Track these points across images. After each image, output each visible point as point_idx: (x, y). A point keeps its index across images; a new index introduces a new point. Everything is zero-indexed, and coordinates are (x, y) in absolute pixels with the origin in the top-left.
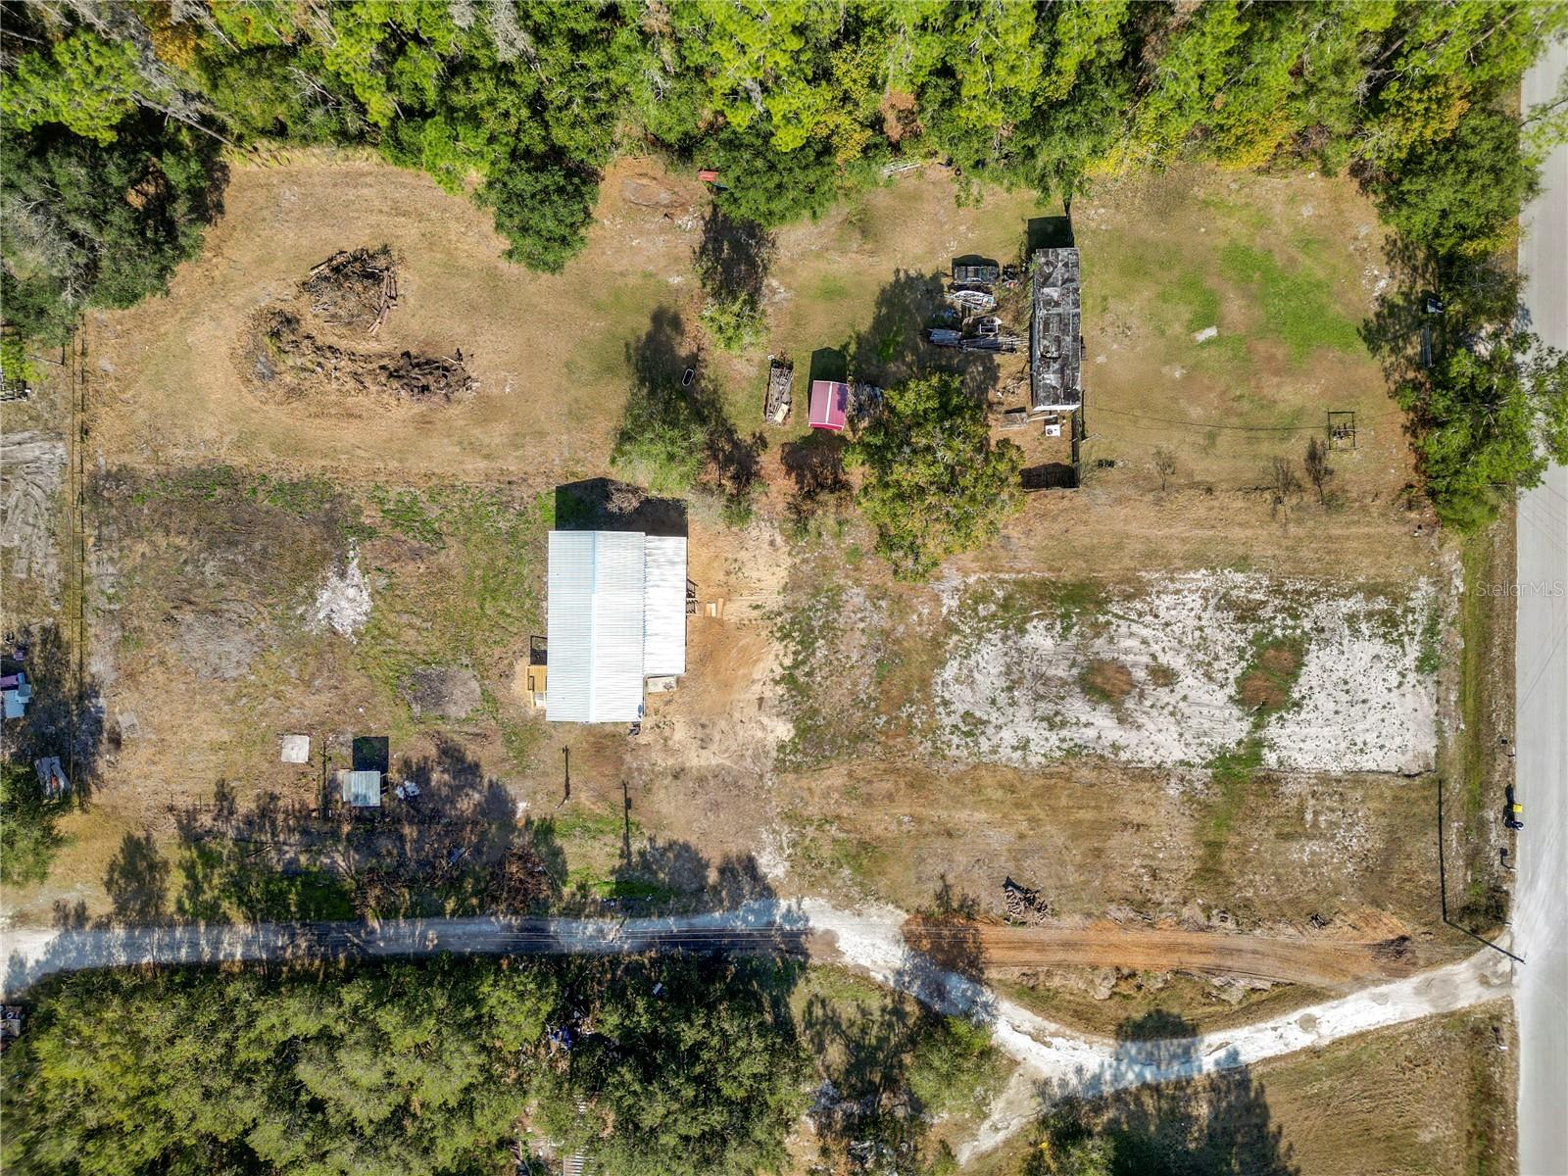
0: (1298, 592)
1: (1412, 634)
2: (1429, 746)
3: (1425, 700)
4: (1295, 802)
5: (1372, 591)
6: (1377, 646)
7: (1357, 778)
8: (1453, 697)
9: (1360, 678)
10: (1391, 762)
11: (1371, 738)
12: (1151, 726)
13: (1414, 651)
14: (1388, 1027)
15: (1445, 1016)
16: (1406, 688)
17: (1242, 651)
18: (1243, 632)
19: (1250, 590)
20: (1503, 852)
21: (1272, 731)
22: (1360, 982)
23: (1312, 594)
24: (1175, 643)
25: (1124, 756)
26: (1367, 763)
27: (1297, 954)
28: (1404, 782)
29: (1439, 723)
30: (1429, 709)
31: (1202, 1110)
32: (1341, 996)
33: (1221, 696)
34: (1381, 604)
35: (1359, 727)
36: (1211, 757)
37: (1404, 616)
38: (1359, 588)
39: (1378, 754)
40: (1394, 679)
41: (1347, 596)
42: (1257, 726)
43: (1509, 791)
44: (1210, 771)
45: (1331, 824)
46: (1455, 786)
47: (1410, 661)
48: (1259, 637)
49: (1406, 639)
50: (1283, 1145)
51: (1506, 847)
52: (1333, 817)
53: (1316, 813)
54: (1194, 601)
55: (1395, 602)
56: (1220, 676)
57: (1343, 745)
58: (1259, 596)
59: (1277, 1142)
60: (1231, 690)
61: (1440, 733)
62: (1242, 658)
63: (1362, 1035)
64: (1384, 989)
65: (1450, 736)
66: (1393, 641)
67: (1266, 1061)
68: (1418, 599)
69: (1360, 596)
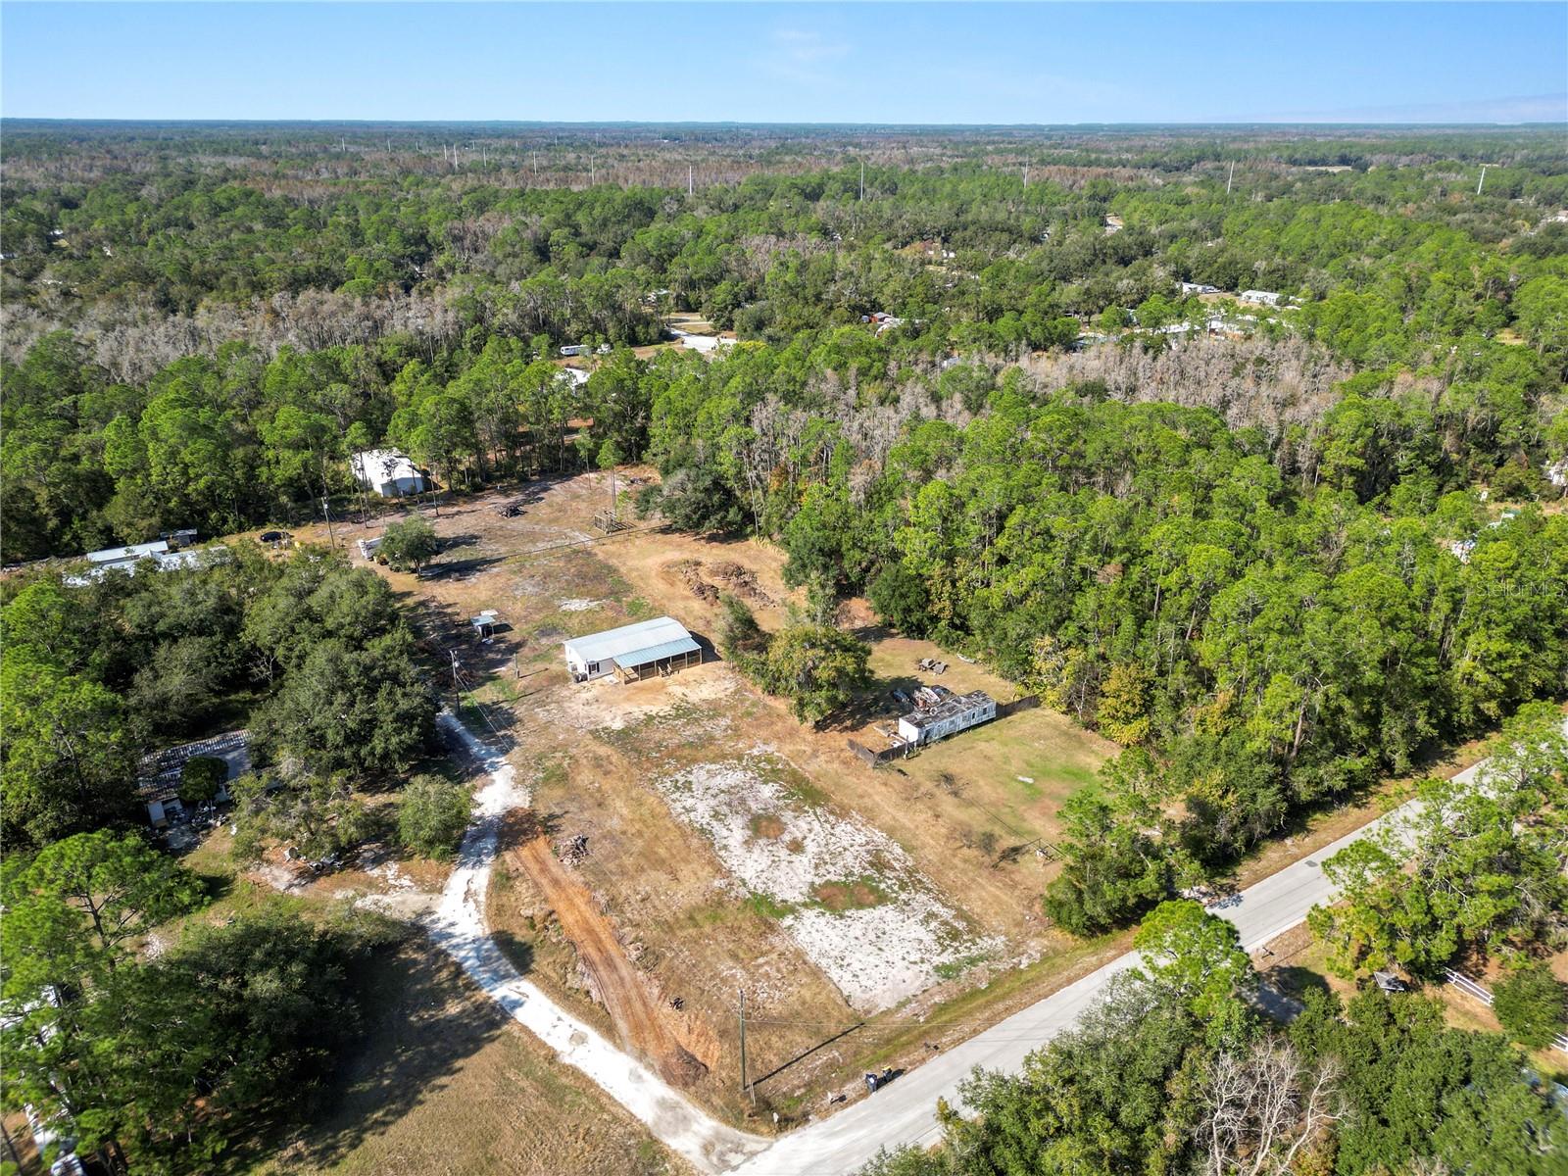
0: (920, 881)
1: (957, 951)
2: (885, 1002)
3: (918, 983)
4: (765, 948)
5: (961, 915)
6: (928, 939)
7: (816, 973)
8: (937, 999)
9: (895, 939)
10: (848, 986)
11: (856, 966)
12: (755, 856)
13: (947, 958)
14: (610, 1097)
15: (650, 1135)
16: (916, 968)
17: (851, 874)
18: (865, 869)
19: (895, 859)
20: (842, 1099)
21: (809, 915)
22: (642, 1055)
23: (930, 890)
24: (823, 843)
25: (722, 853)
26: (835, 974)
27: (638, 1006)
28: (840, 1002)
29: (908, 1001)
30: (913, 986)
31: (453, 1008)
32: (620, 1047)
33: (809, 878)
34: (961, 925)
35: (858, 955)
36: (760, 892)
37: (966, 941)
38: (959, 909)
39: (848, 976)
40: (915, 957)
41: (944, 905)
42: (805, 905)
43: (900, 1072)
44: (748, 896)
45: (767, 976)
46: (867, 1037)
47: (937, 960)
48: (870, 878)
49: (951, 950)
50: (444, 1080)
51: (848, 1098)
52: (773, 973)
53: (767, 963)
54: (860, 839)
55: (970, 932)
56: (822, 871)
57: (836, 953)
58: (896, 865)
59: (445, 1074)
60: (818, 881)
61: (902, 1005)
62: (846, 876)
63: (591, 1083)
64: (647, 1075)
65: (907, 1012)
66: (941, 944)
67: (525, 1029)
68: (985, 943)
69: (953, 912)
